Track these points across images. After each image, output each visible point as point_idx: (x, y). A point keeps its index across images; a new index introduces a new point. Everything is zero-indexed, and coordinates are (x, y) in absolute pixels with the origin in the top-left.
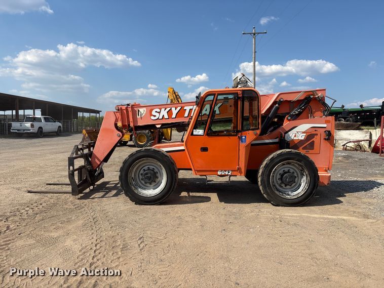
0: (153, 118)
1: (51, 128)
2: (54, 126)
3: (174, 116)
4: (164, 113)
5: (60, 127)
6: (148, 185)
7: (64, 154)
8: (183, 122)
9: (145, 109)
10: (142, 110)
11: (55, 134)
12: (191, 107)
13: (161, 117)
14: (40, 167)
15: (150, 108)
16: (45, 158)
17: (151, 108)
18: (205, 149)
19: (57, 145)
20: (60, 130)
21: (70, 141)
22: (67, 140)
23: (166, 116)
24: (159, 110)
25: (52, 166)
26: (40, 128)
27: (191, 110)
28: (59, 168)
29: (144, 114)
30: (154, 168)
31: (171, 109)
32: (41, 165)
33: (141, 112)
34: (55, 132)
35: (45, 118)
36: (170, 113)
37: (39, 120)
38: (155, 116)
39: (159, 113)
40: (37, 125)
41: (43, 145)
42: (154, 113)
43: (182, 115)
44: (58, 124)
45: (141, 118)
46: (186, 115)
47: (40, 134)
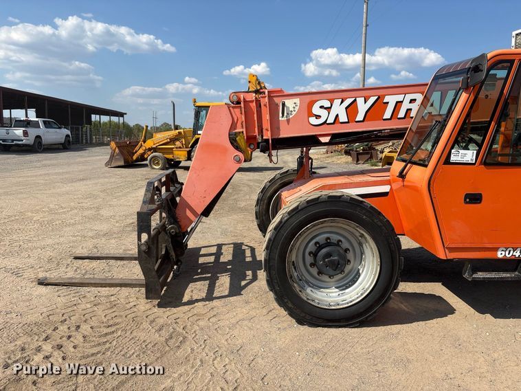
0: (313, 121)
1: (54, 137)
2: (58, 134)
3: (360, 117)
4: (339, 110)
5: (67, 136)
6: (326, 278)
7: (85, 182)
8: (380, 131)
9: (297, 100)
10: (290, 103)
11: (61, 147)
12: (400, 98)
13: (331, 120)
14: (51, 211)
15: (308, 98)
16: (54, 191)
17: (310, 98)
18: (474, 198)
19: (69, 164)
20: (69, 141)
21: (88, 159)
22: (81, 156)
23: (343, 118)
24: (327, 104)
25: (72, 209)
26: (38, 137)
27: (398, 104)
28: (86, 213)
29: (294, 113)
30: (342, 239)
31: (355, 100)
32: (51, 206)
33: (288, 108)
34: (61, 144)
35: (45, 122)
36: (352, 109)
37: (36, 125)
38: (318, 117)
39: (329, 109)
40: (33, 132)
41: (45, 166)
42: (316, 110)
43: (379, 116)
44: (66, 132)
45: (288, 121)
46: (388, 115)
47: (38, 147)
